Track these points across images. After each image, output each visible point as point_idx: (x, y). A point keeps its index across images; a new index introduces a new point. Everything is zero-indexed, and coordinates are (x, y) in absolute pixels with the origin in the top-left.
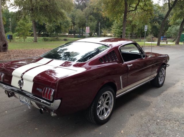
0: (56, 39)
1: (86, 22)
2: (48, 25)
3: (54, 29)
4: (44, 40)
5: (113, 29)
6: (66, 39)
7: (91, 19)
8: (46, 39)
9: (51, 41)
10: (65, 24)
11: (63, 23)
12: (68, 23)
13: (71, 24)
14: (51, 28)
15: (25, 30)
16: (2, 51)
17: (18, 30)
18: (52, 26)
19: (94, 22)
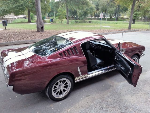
0: (84, 21)
1: (107, 8)
2: (78, 11)
3: (82, 14)
4: (75, 22)
5: (127, 14)
6: (90, 21)
7: (111, 5)
8: (76, 21)
9: (80, 22)
10: (90, 10)
11: (89, 9)
12: (93, 9)
13: (95, 10)
14: (80, 13)
15: (62, 15)
16: (40, 31)
17: (58, 15)
18: (81, 11)
19: (114, 7)
